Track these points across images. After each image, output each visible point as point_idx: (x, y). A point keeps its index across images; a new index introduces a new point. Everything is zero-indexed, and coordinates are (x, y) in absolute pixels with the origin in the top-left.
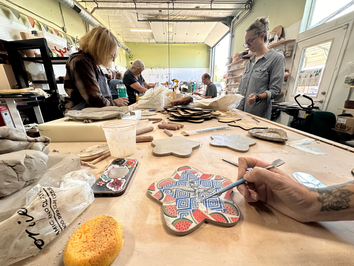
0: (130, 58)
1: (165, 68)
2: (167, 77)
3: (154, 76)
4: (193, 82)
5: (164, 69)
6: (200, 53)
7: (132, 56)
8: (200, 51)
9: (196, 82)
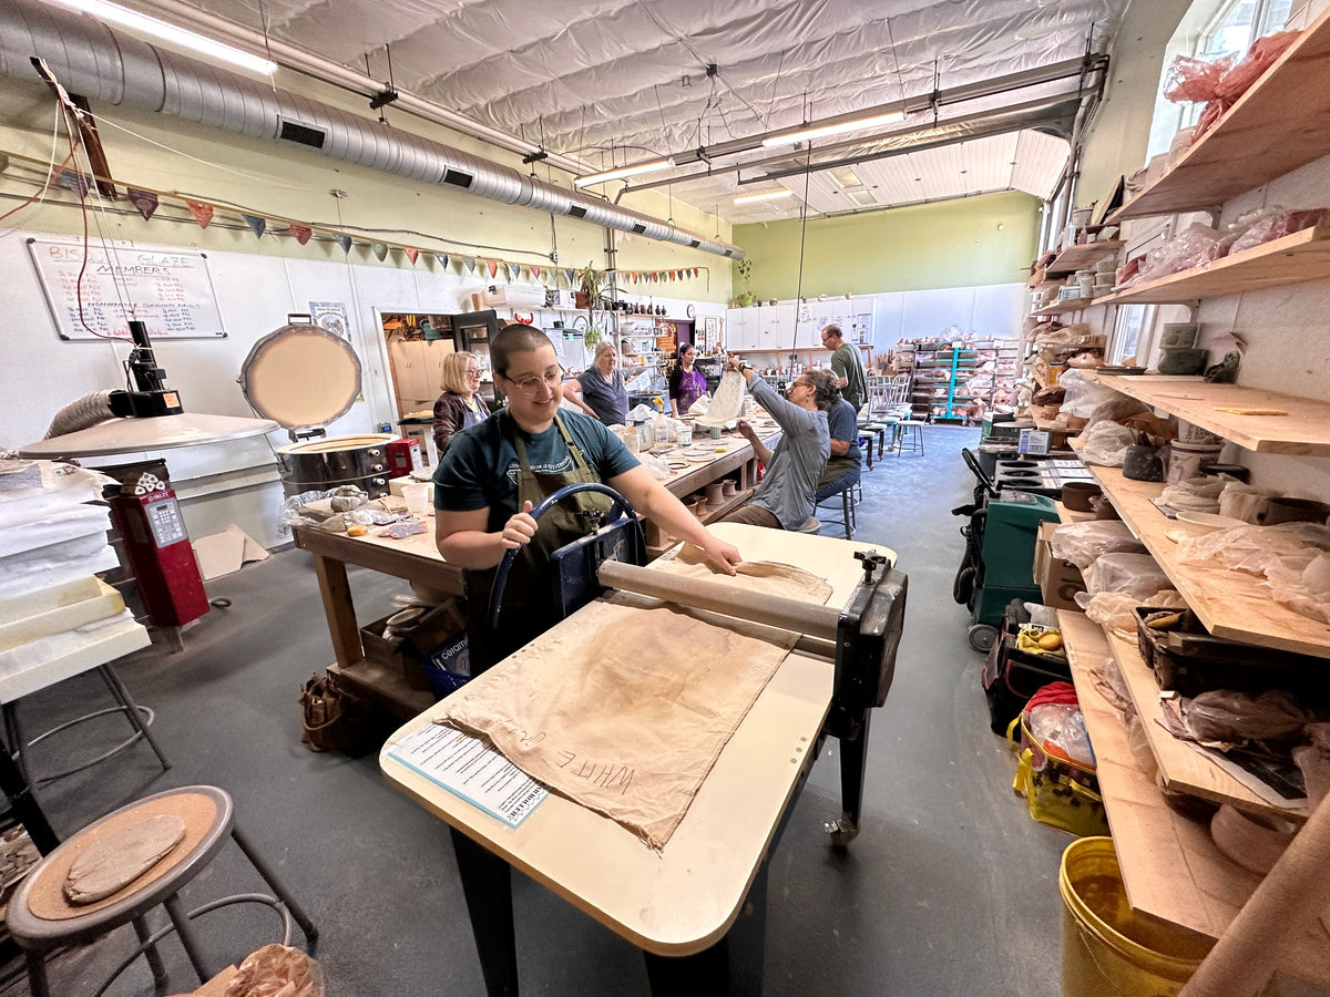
0: (742, 272)
1: (851, 297)
2: (854, 326)
3: (811, 323)
4: (949, 341)
5: (847, 297)
6: (1001, 228)
7: (748, 265)
8: (1003, 219)
9: (960, 340)
